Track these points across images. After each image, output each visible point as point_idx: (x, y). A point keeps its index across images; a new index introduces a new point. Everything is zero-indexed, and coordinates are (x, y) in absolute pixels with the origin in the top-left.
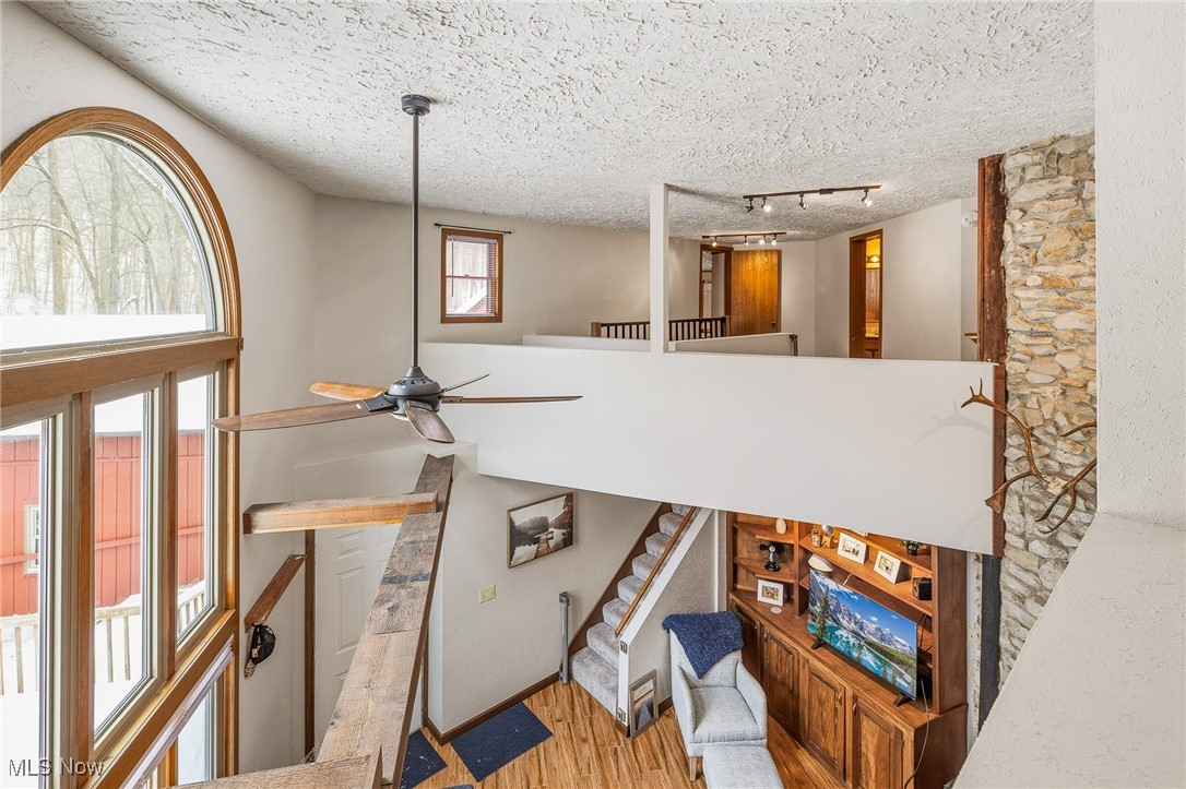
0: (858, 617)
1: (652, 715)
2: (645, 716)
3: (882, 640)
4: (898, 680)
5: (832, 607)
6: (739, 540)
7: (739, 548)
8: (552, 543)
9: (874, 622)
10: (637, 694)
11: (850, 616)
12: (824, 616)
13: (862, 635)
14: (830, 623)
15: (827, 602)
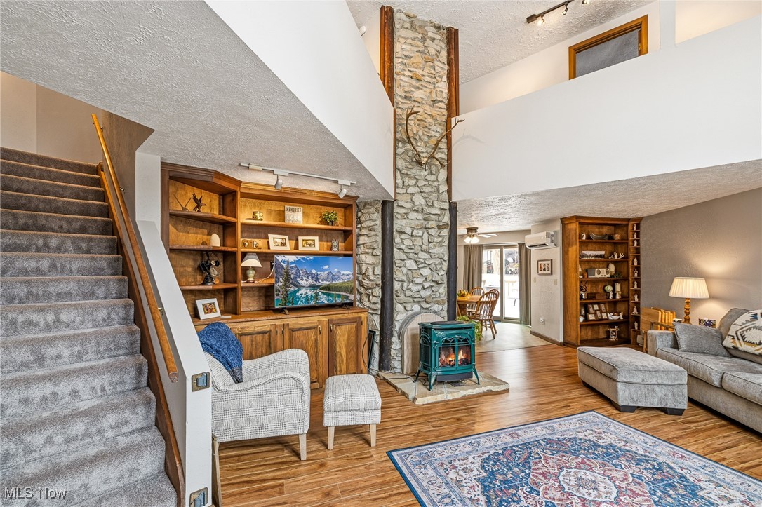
0: (314, 272)
3: (333, 280)
5: (292, 276)
9: (326, 270)
11: (308, 275)
12: (286, 286)
13: (318, 284)
14: (291, 289)
15: (288, 274)
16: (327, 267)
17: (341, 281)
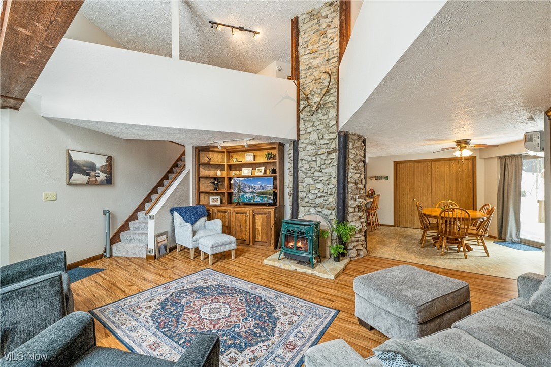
0: (253, 185)
1: (166, 251)
2: (163, 251)
3: (262, 189)
4: (269, 201)
5: (242, 187)
6: (201, 184)
7: (201, 187)
8: (99, 179)
9: (259, 184)
10: (159, 239)
11: (250, 187)
12: (239, 192)
13: (255, 191)
14: (241, 194)
15: (240, 186)
16: (259, 183)
17: (266, 190)
